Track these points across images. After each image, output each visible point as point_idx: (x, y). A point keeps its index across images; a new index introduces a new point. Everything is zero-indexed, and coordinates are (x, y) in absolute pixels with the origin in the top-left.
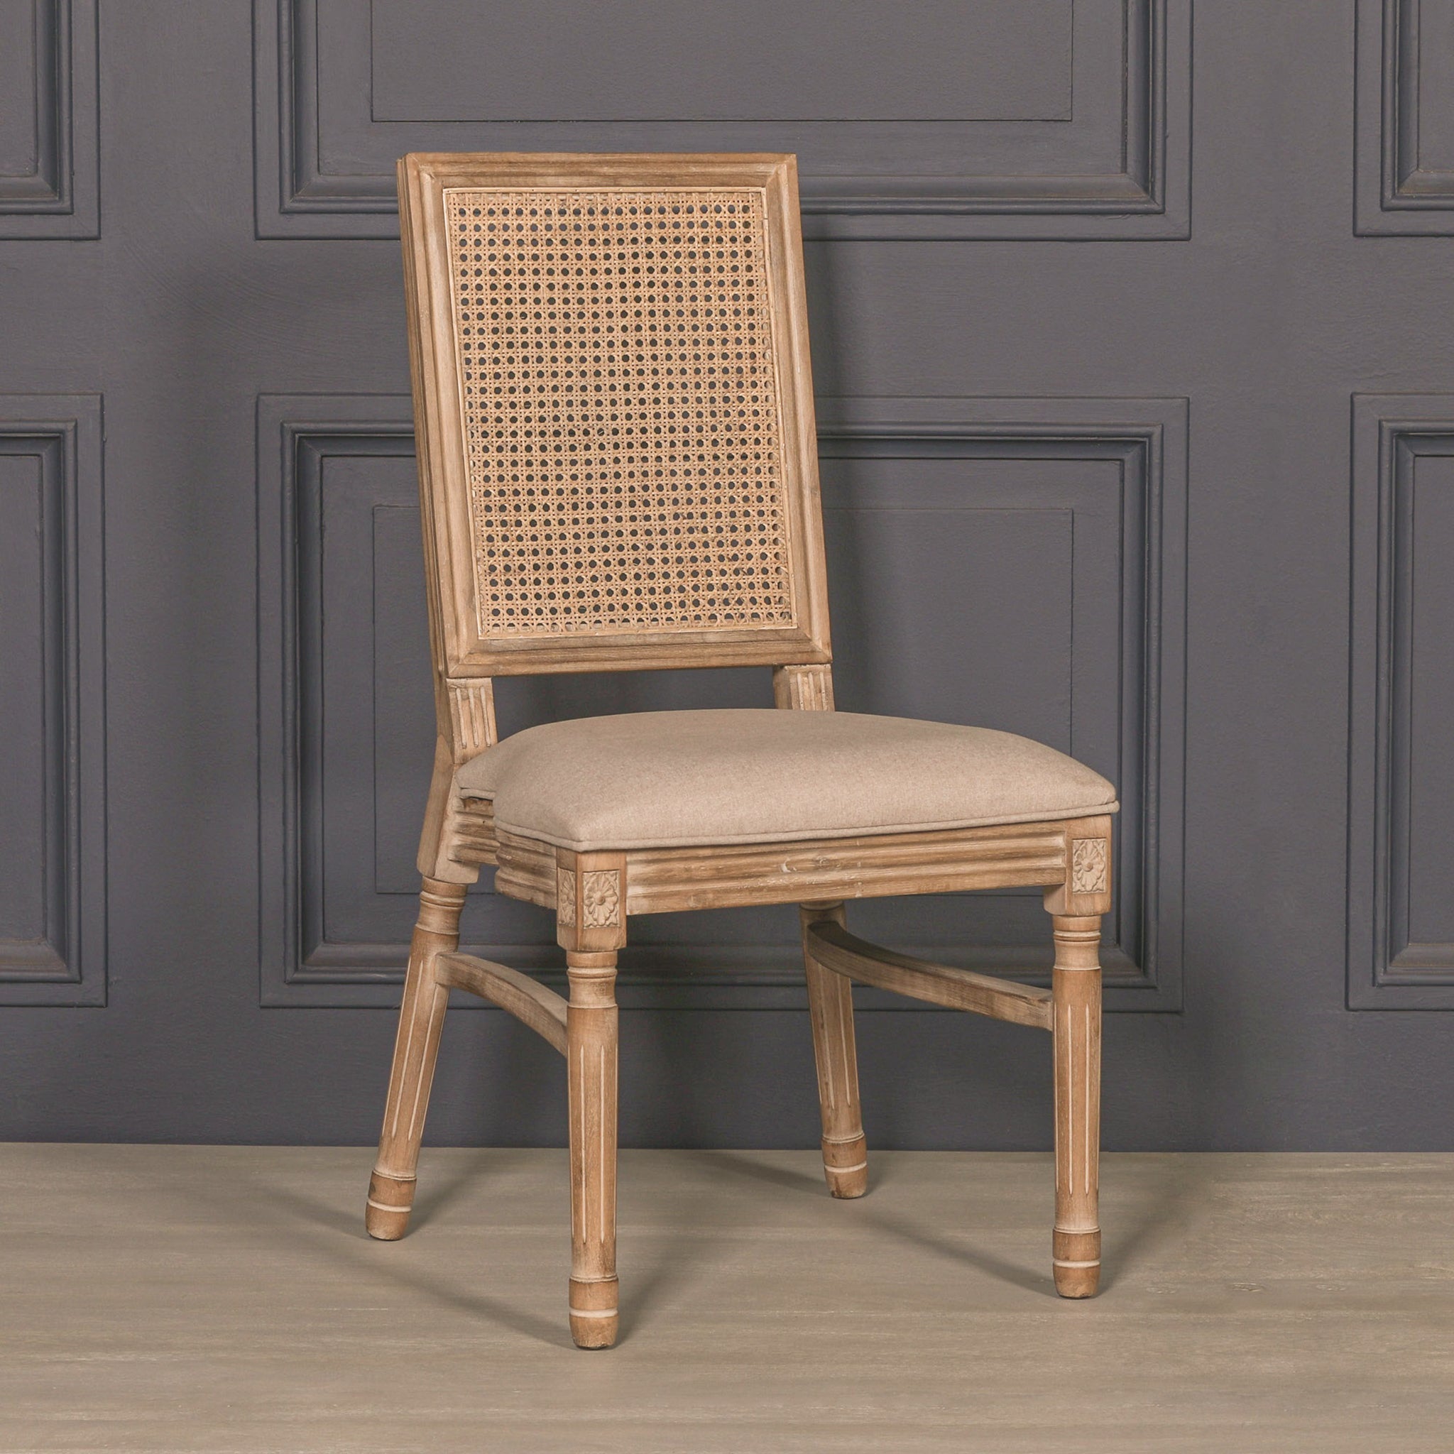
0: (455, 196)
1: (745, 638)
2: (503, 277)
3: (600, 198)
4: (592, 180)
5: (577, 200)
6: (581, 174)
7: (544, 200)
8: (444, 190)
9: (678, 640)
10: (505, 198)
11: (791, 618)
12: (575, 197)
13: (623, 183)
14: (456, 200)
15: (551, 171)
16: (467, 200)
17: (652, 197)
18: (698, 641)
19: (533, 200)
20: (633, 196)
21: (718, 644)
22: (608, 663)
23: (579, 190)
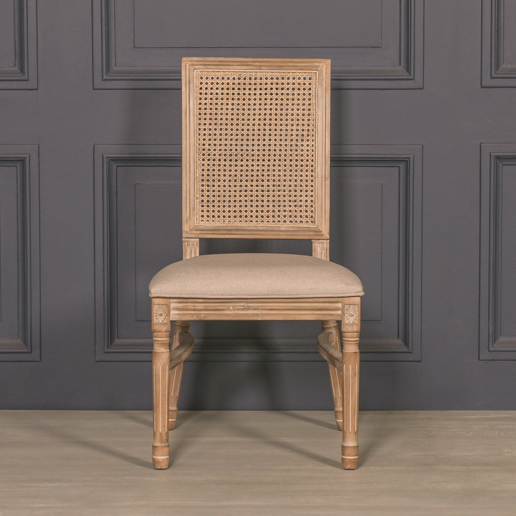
0: (199, 72)
1: (295, 229)
2: (215, 100)
3: (254, 74)
4: (251, 67)
5: (245, 75)
6: (247, 65)
7: (233, 74)
8: (195, 70)
9: (270, 229)
10: (218, 73)
11: (315, 223)
12: (245, 73)
13: (262, 69)
14: (200, 73)
15: (236, 64)
16: (204, 74)
17: (274, 74)
18: (278, 230)
19: (229, 74)
20: (267, 73)
21: (285, 231)
22: (242, 235)
23: (245, 71)
